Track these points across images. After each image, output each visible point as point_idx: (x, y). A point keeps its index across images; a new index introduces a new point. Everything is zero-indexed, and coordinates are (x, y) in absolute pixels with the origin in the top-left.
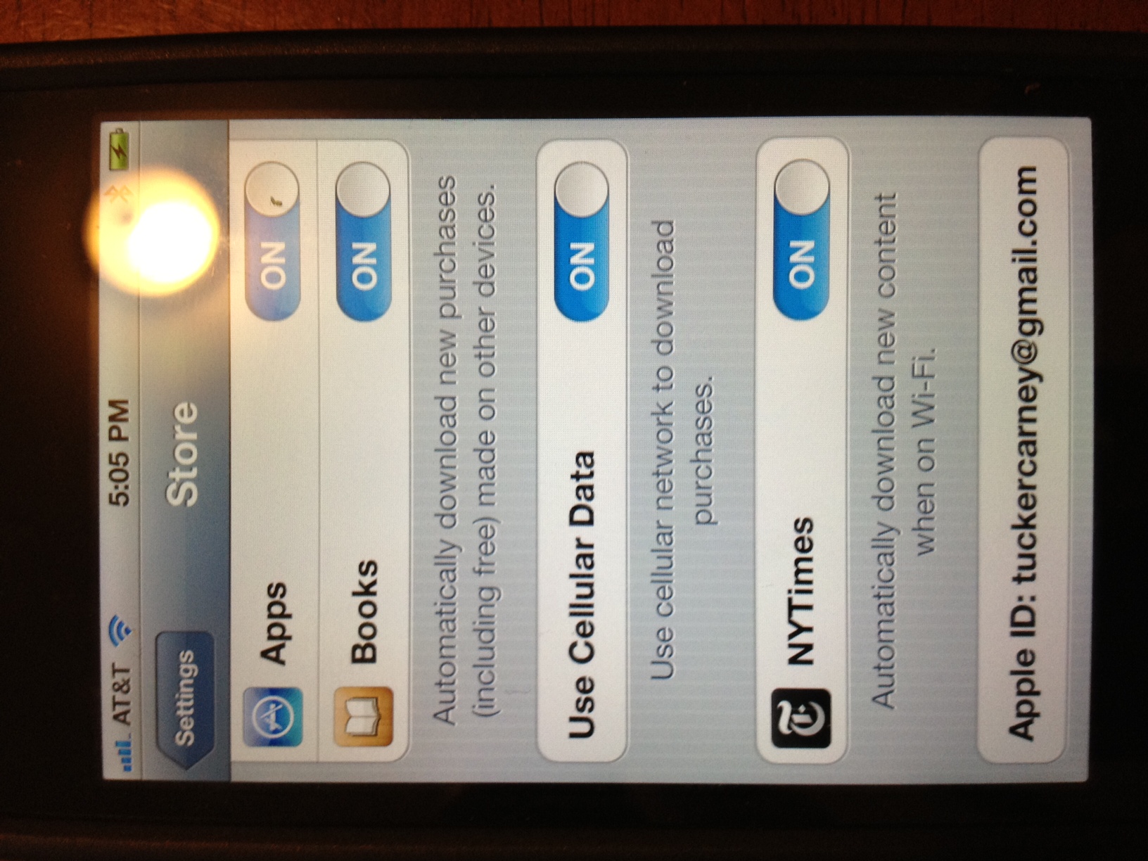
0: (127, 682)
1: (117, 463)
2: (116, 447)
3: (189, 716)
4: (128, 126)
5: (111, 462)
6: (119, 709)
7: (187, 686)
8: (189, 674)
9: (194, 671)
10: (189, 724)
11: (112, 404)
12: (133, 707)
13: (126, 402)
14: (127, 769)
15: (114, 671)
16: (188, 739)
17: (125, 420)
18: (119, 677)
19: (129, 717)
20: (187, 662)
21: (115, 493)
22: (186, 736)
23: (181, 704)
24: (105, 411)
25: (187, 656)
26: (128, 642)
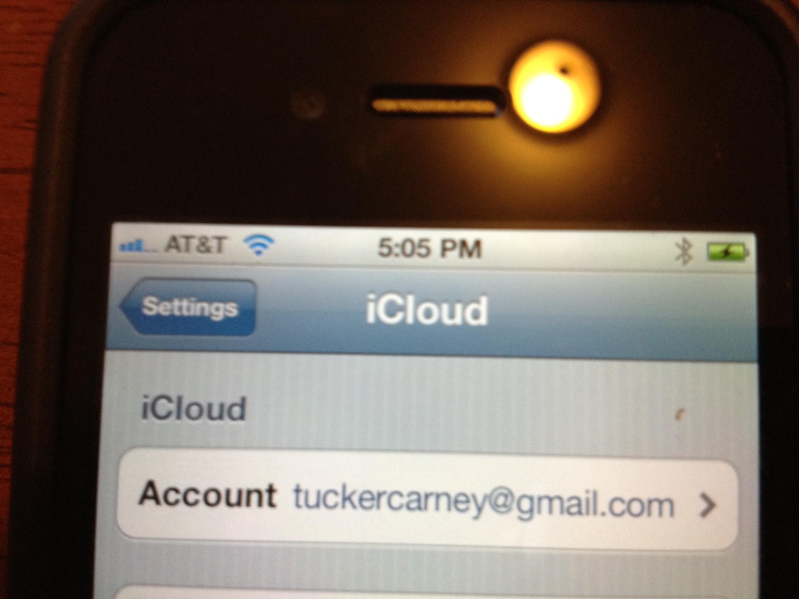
0: (208, 250)
1: (420, 246)
2: (436, 246)
3: (172, 310)
4: (751, 261)
5: (422, 240)
6: (182, 242)
7: (203, 309)
8: (214, 312)
9: (217, 316)
10: (165, 310)
11: (478, 244)
12: (183, 256)
13: (479, 255)
14: (123, 247)
15: (220, 239)
16: (150, 309)
17: (461, 255)
18: (213, 244)
19: (174, 251)
20: (226, 310)
21: (391, 244)
22: (153, 307)
23: (185, 303)
24: (470, 235)
25: (232, 310)
26: (248, 253)
